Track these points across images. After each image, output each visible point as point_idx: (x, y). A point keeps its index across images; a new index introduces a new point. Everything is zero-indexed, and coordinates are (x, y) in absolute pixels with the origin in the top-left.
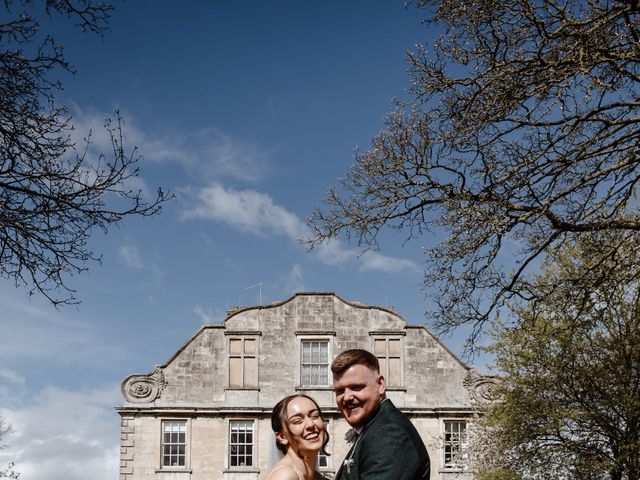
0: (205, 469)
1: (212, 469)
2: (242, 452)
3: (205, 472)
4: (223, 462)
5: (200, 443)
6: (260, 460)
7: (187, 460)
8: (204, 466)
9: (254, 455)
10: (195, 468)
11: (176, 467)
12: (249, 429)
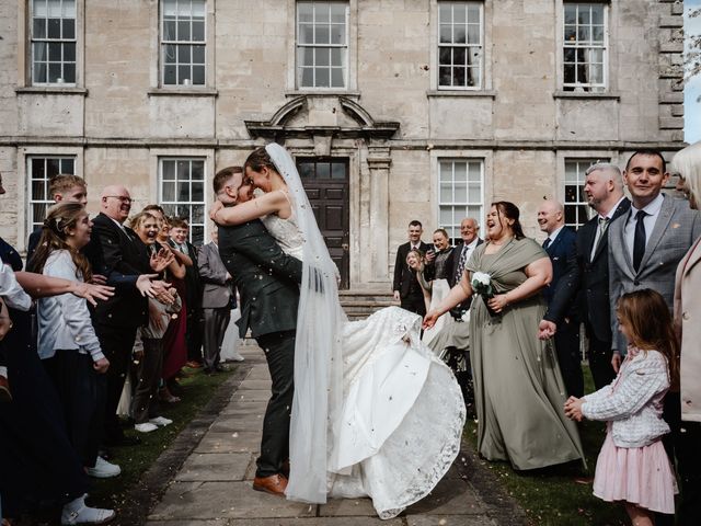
0: (115, 87)
1: (126, 88)
2: (183, 58)
3: (112, 95)
4: (147, 76)
5: (103, 37)
6: (220, 72)
7: (79, 70)
8: (110, 84)
9: (208, 64)
10: (92, 85)
11: (60, 84)
12: (198, 14)
